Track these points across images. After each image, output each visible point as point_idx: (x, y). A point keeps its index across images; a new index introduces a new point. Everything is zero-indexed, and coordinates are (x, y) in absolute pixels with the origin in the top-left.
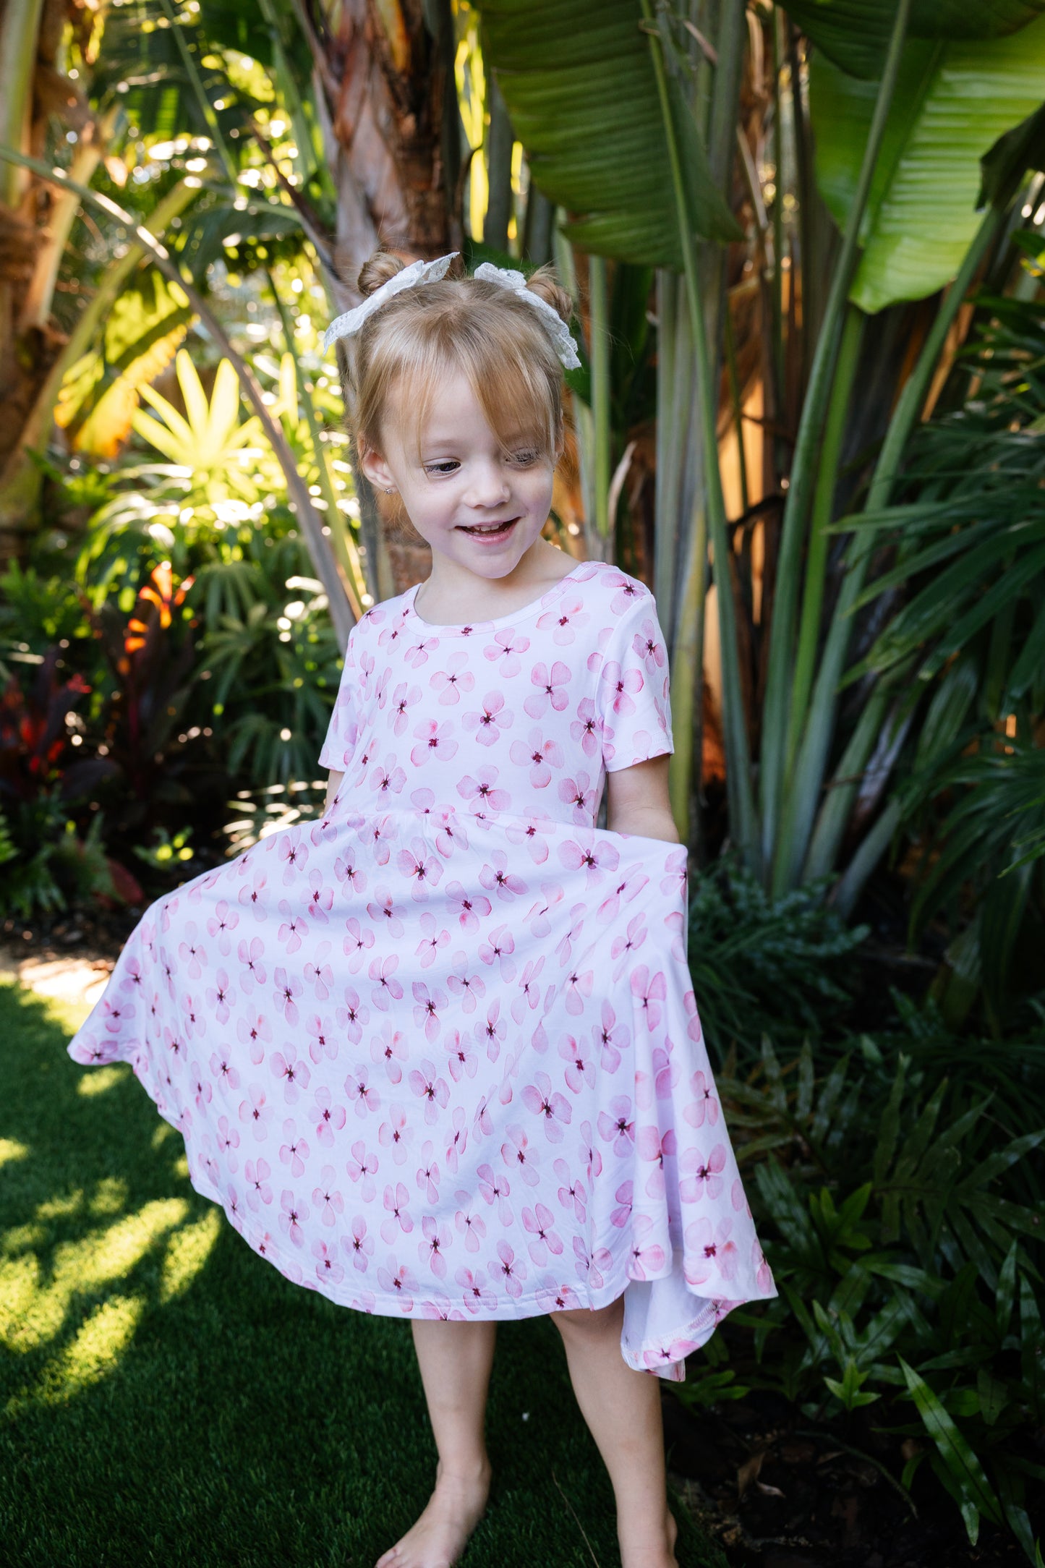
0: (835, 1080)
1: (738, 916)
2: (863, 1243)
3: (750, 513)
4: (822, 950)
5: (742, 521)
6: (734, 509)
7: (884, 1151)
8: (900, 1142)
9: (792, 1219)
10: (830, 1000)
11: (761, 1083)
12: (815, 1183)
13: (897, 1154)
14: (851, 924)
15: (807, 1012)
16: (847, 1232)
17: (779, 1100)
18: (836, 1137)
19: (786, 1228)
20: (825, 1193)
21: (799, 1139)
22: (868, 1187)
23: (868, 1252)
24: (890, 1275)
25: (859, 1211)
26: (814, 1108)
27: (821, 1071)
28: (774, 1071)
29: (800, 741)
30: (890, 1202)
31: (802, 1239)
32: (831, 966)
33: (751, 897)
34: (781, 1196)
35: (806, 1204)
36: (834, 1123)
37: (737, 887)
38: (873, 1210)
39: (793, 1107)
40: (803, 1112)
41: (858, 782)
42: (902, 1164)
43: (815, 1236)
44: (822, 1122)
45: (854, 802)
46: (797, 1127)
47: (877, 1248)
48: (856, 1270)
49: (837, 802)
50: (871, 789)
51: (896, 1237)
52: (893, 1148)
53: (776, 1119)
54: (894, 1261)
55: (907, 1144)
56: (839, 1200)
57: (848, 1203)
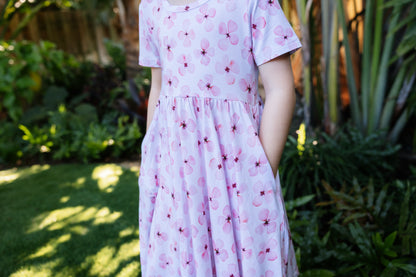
0: (383, 194)
1: (352, 142)
2: (395, 255)
3: (357, 15)
4: (383, 153)
5: (355, 19)
6: (351, 15)
7: (403, 219)
8: (409, 216)
9: (364, 244)
10: (387, 170)
11: (353, 194)
12: (374, 231)
13: (408, 221)
14: (394, 145)
15: (379, 174)
16: (387, 250)
17: (361, 200)
18: (384, 214)
19: (362, 247)
20: (378, 234)
21: (369, 215)
22: (395, 233)
23: (397, 258)
24: (405, 268)
25: (392, 241)
26: (374, 203)
27: (378, 190)
28: (358, 189)
29: (375, 86)
30: (406, 239)
31: (369, 252)
32: (388, 159)
33: (357, 136)
34: (359, 235)
35: (371, 238)
36: (382, 209)
37: (353, 133)
38: (398, 241)
39: (366, 203)
40: (370, 205)
41: (396, 98)
42: (410, 225)
43: (374, 251)
44: (378, 209)
45: (396, 105)
46: (368, 211)
47: (400, 256)
48: (390, 265)
49: (389, 106)
50: (401, 101)
51: (408, 253)
52: (406, 218)
53: (359, 207)
54: (408, 263)
55: (412, 216)
56: (384, 238)
57: (387, 239)
